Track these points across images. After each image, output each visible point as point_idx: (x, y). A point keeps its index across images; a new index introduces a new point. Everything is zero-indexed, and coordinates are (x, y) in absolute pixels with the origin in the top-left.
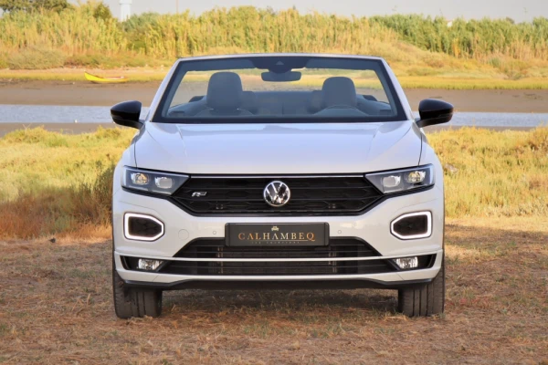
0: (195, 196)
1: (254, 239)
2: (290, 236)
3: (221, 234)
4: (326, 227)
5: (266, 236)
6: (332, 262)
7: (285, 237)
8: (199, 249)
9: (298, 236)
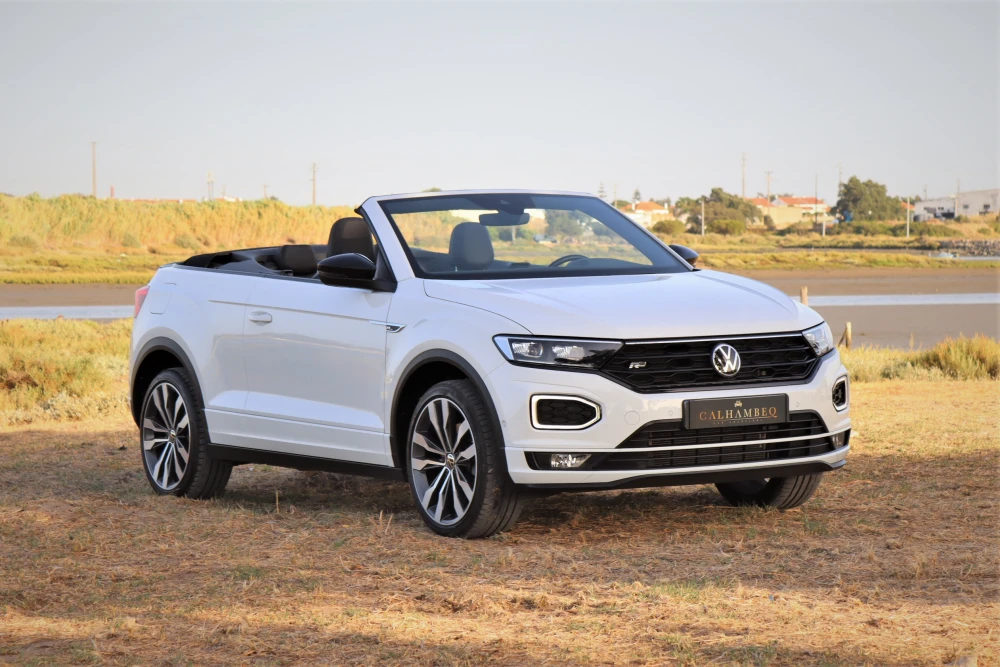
0: (634, 368)
1: (717, 419)
2: (753, 413)
3: (678, 415)
4: (785, 398)
5: (729, 414)
6: (763, 444)
7: (748, 413)
8: (656, 435)
9: (761, 412)
